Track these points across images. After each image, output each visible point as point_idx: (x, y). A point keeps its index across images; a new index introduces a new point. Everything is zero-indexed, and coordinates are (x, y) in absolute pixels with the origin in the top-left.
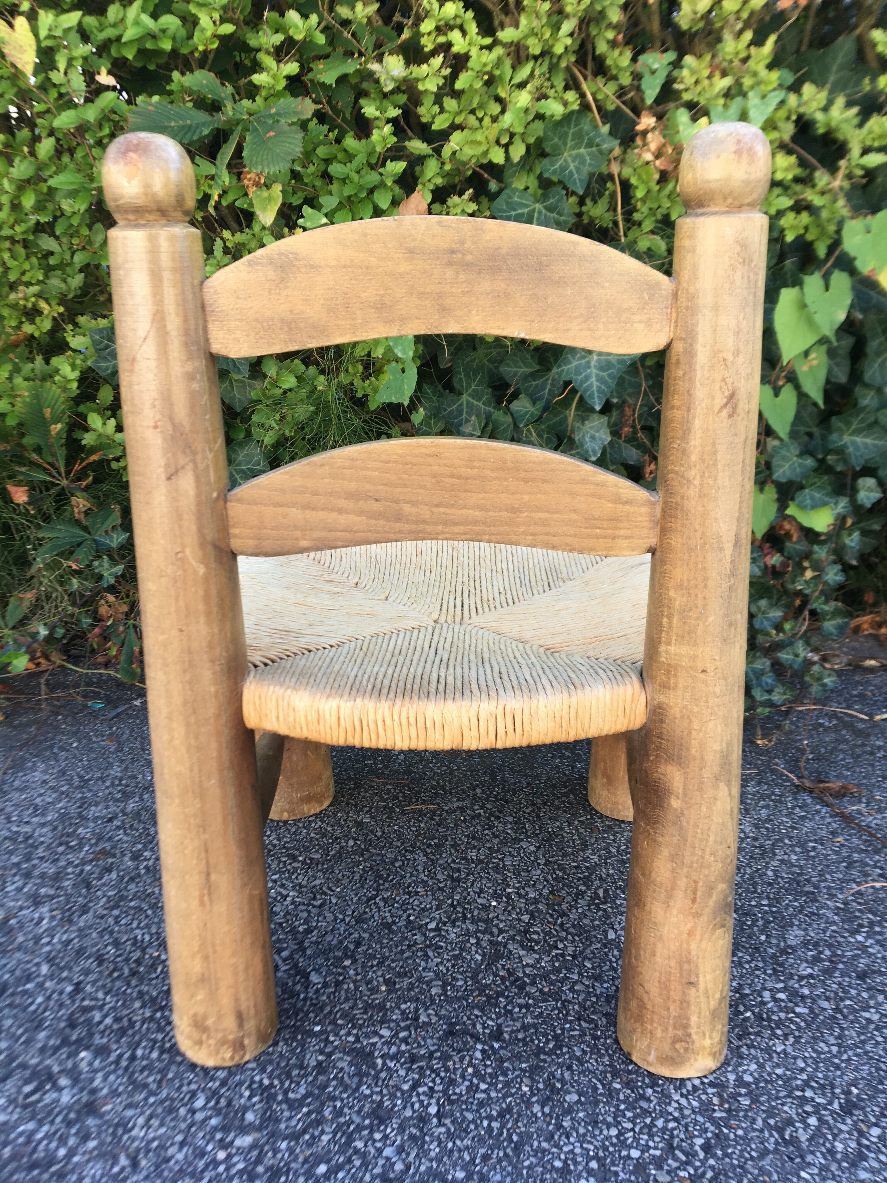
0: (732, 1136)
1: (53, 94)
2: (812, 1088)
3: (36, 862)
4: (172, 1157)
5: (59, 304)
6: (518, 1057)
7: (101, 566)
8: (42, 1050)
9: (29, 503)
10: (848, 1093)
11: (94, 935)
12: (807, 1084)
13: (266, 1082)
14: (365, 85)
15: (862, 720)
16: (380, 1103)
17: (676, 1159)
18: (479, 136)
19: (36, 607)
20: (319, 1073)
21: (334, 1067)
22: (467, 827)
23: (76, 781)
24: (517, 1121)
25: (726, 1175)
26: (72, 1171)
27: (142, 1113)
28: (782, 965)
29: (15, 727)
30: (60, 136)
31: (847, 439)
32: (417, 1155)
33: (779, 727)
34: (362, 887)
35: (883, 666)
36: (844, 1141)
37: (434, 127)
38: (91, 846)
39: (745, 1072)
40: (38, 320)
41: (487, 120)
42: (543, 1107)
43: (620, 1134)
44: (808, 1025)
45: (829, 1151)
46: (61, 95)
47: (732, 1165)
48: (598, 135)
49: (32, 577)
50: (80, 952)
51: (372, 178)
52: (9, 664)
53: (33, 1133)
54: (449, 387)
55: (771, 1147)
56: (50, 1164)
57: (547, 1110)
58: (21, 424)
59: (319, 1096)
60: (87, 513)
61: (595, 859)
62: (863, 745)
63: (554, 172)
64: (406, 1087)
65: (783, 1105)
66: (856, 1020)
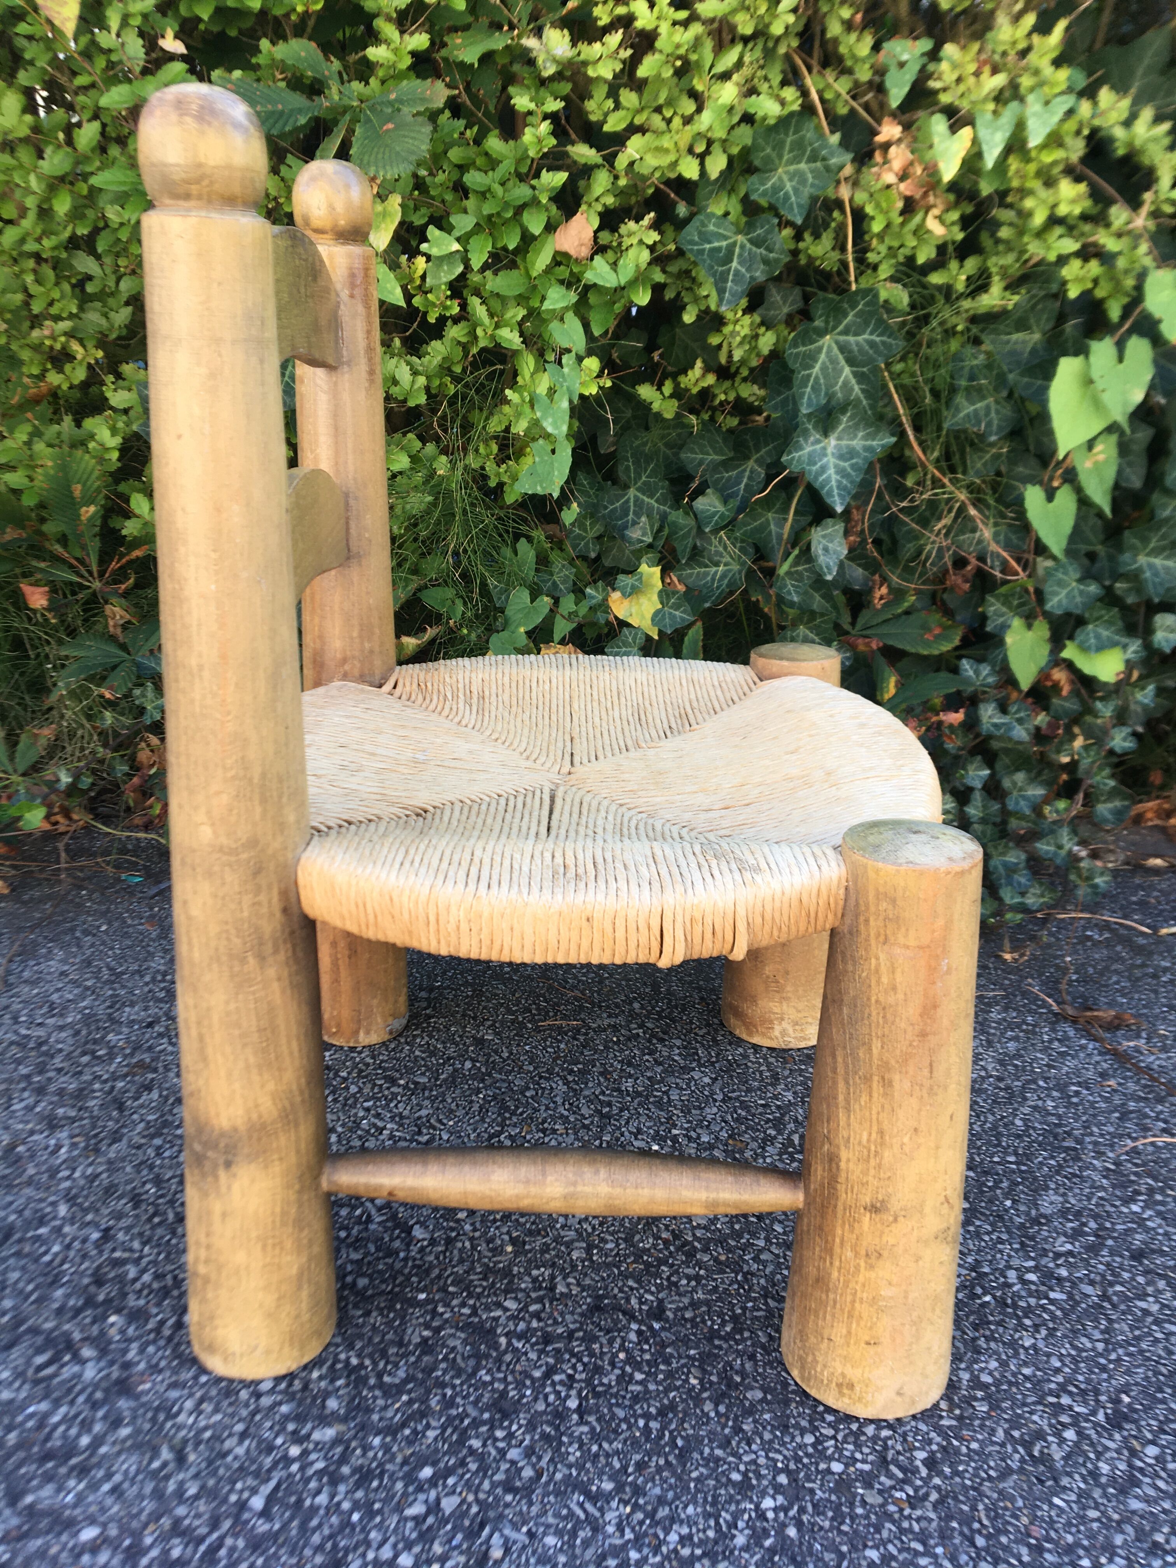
0: (964, 1450)
1: (101, 62)
2: (1070, 1393)
3: (51, 1074)
4: (229, 1452)
5: (97, 347)
6: (686, 1341)
7: (143, 695)
8: (60, 1311)
9: (49, 609)
10: (1117, 1401)
11: (128, 1169)
12: (1063, 1388)
13: (354, 1361)
14: (516, 68)
15: (1143, 934)
16: (504, 1394)
17: (890, 1476)
18: (666, 142)
19: (54, 749)
20: (424, 1353)
21: (444, 1345)
22: (621, 1051)
23: (105, 974)
24: (683, 1421)
25: (955, 1498)
26: (98, 1465)
27: (191, 1395)
28: (1032, 1238)
29: (24, 903)
30: (107, 120)
31: (1142, 560)
32: (551, 1460)
33: (1033, 938)
34: (483, 1120)
35: (1172, 866)
36: (1110, 1462)
37: (606, 128)
38: (125, 1057)
39: (982, 1370)
40: (68, 367)
41: (677, 122)
42: (717, 1405)
43: (818, 1442)
44: (1066, 1315)
45: (1090, 1473)
46: (111, 65)
47: (964, 1486)
48: (825, 145)
49: (50, 709)
50: (109, 1191)
51: (522, 192)
52: (19, 819)
53: (46, 1415)
54: (611, 477)
55: (1015, 1465)
56: (69, 1456)
57: (722, 1409)
58: (42, 506)
59: (423, 1381)
60: (125, 626)
61: (789, 1096)
62: (1144, 965)
63: (764, 194)
64: (537, 1374)
65: (1031, 1413)
66: (1128, 1310)
